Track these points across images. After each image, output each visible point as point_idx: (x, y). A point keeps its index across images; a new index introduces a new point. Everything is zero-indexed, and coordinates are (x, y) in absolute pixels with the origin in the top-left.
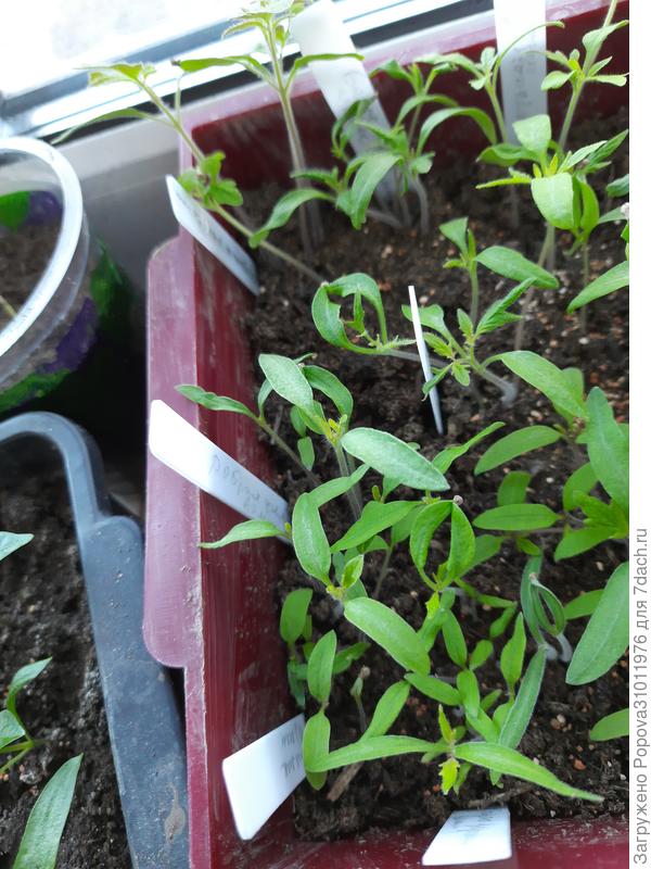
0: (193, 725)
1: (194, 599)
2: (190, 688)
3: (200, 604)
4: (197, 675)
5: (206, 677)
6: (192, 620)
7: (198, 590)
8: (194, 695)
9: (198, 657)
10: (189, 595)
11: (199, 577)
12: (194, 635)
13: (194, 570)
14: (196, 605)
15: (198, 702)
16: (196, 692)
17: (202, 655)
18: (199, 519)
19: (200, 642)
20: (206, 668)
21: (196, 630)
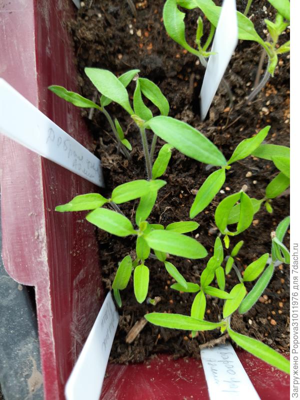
0: (44, 326)
1: (40, 237)
2: (40, 300)
3: (45, 241)
4: (45, 291)
5: (51, 293)
6: (39, 252)
7: (43, 230)
8: (43, 305)
9: (45, 279)
10: (36, 234)
11: (43, 221)
12: (41, 263)
13: (39, 215)
14: (42, 242)
15: (47, 311)
16: (45, 303)
17: (48, 278)
18: (41, 177)
19: (46, 268)
20: (51, 287)
21: (42, 259)
